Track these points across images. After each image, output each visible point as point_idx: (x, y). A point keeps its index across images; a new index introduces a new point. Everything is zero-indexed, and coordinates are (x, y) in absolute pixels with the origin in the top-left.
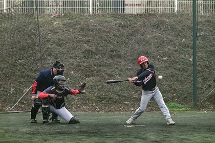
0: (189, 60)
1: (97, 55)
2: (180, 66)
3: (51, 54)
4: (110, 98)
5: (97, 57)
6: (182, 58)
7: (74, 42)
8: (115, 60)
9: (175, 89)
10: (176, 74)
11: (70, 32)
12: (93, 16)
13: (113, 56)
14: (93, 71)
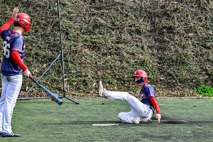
2: (209, 44)
6: (210, 35)
8: (134, 36)
10: (206, 52)
13: (132, 31)
14: (110, 49)
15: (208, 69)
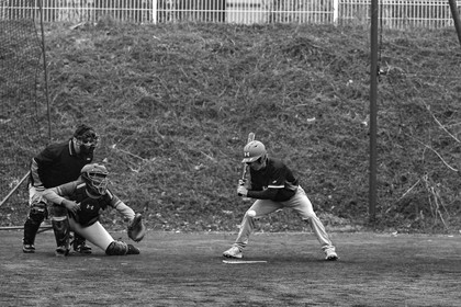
0: (362, 125)
1: (166, 110)
2: (342, 137)
3: (69, 108)
4: (193, 203)
5: (166, 115)
6: (346, 120)
7: (118, 81)
8: (204, 121)
9: (330, 186)
10: (334, 153)
11: (109, 60)
12: (160, 27)
13: (201, 113)
14: (156, 144)
15: (334, 184)
